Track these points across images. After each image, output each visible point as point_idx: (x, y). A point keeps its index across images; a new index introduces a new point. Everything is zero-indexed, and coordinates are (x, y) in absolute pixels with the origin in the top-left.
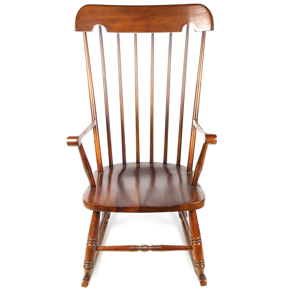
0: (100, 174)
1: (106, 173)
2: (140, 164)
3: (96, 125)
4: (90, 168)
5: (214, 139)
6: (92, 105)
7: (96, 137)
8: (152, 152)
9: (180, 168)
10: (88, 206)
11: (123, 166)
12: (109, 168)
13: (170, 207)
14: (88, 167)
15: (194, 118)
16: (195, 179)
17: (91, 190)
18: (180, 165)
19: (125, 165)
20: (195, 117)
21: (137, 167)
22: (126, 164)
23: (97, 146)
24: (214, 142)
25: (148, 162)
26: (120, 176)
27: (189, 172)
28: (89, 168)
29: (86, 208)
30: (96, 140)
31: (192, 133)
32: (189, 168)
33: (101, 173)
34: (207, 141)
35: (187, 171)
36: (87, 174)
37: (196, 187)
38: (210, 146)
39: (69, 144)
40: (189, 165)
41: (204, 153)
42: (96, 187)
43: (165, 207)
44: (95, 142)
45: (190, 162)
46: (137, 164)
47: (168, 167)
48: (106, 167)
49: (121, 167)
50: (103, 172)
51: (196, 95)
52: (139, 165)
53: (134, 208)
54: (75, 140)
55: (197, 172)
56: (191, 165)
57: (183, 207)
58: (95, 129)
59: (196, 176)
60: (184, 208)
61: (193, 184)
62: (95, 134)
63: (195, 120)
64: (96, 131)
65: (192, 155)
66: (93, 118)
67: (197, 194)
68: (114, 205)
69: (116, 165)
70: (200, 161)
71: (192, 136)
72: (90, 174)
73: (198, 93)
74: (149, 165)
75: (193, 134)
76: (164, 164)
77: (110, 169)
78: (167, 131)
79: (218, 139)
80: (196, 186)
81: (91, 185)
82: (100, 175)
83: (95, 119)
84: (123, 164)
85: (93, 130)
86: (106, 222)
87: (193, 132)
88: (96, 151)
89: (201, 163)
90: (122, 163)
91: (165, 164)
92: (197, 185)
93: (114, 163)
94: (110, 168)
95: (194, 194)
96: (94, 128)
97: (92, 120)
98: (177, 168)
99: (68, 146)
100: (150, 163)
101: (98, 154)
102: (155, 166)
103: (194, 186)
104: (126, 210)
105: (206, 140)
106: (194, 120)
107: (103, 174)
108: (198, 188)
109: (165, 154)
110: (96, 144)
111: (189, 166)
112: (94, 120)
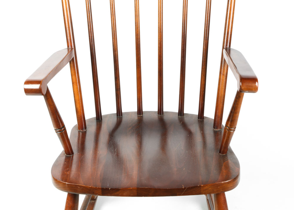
0: (81, 131)
1: (91, 129)
2: (144, 115)
3: (73, 58)
4: (64, 126)
5: (253, 85)
6: (67, 27)
7: (74, 76)
8: (161, 98)
9: (203, 121)
10: (59, 185)
11: (117, 118)
12: (95, 121)
13: (185, 188)
14: (59, 125)
15: (225, 47)
16: (224, 143)
17: (65, 159)
18: (203, 117)
19: (119, 116)
20: (227, 45)
21: (138, 119)
22: (122, 115)
23: (75, 90)
24: (254, 90)
25: (155, 112)
26: (112, 134)
27: (217, 129)
28: (61, 127)
29: (57, 188)
30: (74, 81)
31: (222, 69)
32: (216, 123)
33: (82, 129)
34: (243, 88)
35: (214, 127)
36: (58, 136)
37: (226, 155)
38: (247, 96)
39: (28, 92)
40: (217, 117)
41: (238, 104)
42: (73, 153)
43: (177, 188)
44: (73, 83)
45: (219, 114)
46: (138, 114)
47: (186, 119)
48: (90, 120)
49: (115, 120)
50: (86, 128)
51: (227, 11)
52: (142, 116)
53: (129, 189)
54: (36, 86)
55: (227, 133)
56: (219, 118)
57: (205, 188)
58: (72, 64)
59: (226, 138)
60: (206, 190)
61: (222, 150)
62: (73, 72)
63: (226, 49)
64: (74, 66)
65: (222, 104)
66: (70, 47)
67: (227, 167)
68: (99, 185)
69: (106, 116)
70: (233, 116)
71: (222, 75)
72: (63, 135)
73: (231, 8)
74: (156, 116)
75: (224, 71)
76: (179, 115)
77: (97, 124)
78: (183, 65)
79: (260, 84)
80: (226, 153)
81: (65, 151)
82: (81, 133)
83: (72, 49)
84: (117, 116)
85: (70, 65)
86: (94, 198)
87: (223, 67)
88: (74, 97)
89: (235, 120)
90: (116, 112)
91: (181, 115)
92: (228, 152)
93: (103, 113)
94: (97, 122)
95: (223, 167)
96: (72, 62)
97: (68, 49)
98: (199, 121)
99: (26, 95)
100: (158, 114)
101: (77, 102)
102: (166, 117)
103: (223, 153)
104: (117, 193)
105: (240, 86)
106: (224, 50)
107: (85, 132)
108: (229, 156)
109: (182, 100)
110: (75, 87)
111: (217, 120)
112: (70, 50)
